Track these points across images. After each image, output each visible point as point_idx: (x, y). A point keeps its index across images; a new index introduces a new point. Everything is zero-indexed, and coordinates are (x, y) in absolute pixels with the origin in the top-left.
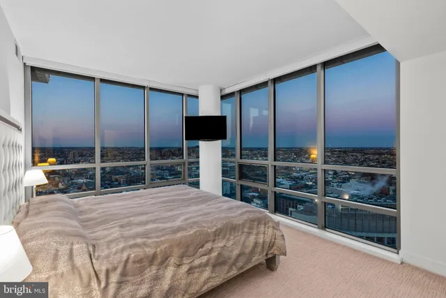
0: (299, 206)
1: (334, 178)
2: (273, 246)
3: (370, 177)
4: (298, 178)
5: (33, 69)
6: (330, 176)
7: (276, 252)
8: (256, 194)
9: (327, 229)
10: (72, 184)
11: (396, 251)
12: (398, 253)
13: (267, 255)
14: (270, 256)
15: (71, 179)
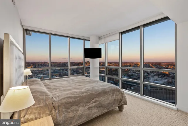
0: (131, 87)
1: (147, 75)
2: (121, 101)
3: (163, 75)
4: (131, 75)
5: (26, 30)
6: (146, 75)
7: (123, 103)
8: (113, 82)
9: (144, 96)
10: (38, 77)
11: (175, 105)
12: (176, 106)
13: (119, 104)
14: (120, 105)
15: (38, 75)
